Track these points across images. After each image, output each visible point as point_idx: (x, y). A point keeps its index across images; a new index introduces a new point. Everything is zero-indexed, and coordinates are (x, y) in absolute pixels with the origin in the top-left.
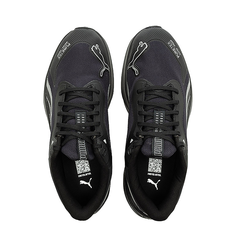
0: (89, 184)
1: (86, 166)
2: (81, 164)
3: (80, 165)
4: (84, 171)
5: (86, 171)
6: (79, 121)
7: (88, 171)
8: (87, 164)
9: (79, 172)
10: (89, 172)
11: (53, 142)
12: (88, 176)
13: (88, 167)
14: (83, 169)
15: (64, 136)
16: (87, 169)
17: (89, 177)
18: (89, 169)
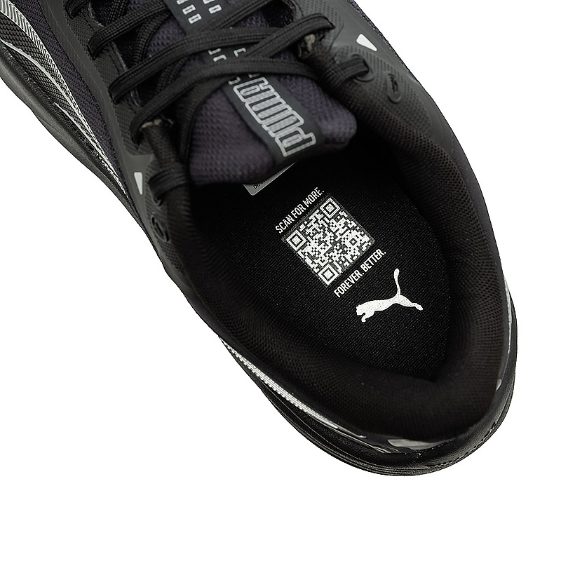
0: (400, 299)
1: (341, 231)
2: (317, 236)
3: (313, 244)
4: (348, 257)
5: (354, 252)
6: (193, 13)
7: (364, 248)
8: (343, 220)
9: (328, 274)
10: (371, 250)
11: (138, 177)
12: (377, 266)
13: (354, 233)
14: (336, 255)
15: (171, 111)
16: (353, 242)
17: (382, 270)
18: (366, 238)
